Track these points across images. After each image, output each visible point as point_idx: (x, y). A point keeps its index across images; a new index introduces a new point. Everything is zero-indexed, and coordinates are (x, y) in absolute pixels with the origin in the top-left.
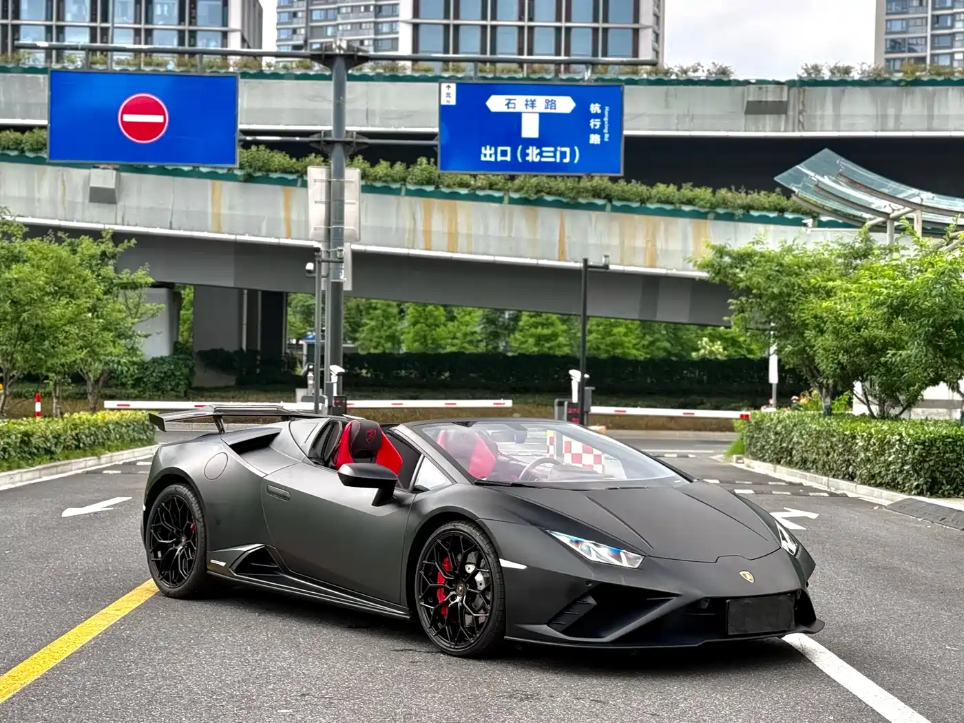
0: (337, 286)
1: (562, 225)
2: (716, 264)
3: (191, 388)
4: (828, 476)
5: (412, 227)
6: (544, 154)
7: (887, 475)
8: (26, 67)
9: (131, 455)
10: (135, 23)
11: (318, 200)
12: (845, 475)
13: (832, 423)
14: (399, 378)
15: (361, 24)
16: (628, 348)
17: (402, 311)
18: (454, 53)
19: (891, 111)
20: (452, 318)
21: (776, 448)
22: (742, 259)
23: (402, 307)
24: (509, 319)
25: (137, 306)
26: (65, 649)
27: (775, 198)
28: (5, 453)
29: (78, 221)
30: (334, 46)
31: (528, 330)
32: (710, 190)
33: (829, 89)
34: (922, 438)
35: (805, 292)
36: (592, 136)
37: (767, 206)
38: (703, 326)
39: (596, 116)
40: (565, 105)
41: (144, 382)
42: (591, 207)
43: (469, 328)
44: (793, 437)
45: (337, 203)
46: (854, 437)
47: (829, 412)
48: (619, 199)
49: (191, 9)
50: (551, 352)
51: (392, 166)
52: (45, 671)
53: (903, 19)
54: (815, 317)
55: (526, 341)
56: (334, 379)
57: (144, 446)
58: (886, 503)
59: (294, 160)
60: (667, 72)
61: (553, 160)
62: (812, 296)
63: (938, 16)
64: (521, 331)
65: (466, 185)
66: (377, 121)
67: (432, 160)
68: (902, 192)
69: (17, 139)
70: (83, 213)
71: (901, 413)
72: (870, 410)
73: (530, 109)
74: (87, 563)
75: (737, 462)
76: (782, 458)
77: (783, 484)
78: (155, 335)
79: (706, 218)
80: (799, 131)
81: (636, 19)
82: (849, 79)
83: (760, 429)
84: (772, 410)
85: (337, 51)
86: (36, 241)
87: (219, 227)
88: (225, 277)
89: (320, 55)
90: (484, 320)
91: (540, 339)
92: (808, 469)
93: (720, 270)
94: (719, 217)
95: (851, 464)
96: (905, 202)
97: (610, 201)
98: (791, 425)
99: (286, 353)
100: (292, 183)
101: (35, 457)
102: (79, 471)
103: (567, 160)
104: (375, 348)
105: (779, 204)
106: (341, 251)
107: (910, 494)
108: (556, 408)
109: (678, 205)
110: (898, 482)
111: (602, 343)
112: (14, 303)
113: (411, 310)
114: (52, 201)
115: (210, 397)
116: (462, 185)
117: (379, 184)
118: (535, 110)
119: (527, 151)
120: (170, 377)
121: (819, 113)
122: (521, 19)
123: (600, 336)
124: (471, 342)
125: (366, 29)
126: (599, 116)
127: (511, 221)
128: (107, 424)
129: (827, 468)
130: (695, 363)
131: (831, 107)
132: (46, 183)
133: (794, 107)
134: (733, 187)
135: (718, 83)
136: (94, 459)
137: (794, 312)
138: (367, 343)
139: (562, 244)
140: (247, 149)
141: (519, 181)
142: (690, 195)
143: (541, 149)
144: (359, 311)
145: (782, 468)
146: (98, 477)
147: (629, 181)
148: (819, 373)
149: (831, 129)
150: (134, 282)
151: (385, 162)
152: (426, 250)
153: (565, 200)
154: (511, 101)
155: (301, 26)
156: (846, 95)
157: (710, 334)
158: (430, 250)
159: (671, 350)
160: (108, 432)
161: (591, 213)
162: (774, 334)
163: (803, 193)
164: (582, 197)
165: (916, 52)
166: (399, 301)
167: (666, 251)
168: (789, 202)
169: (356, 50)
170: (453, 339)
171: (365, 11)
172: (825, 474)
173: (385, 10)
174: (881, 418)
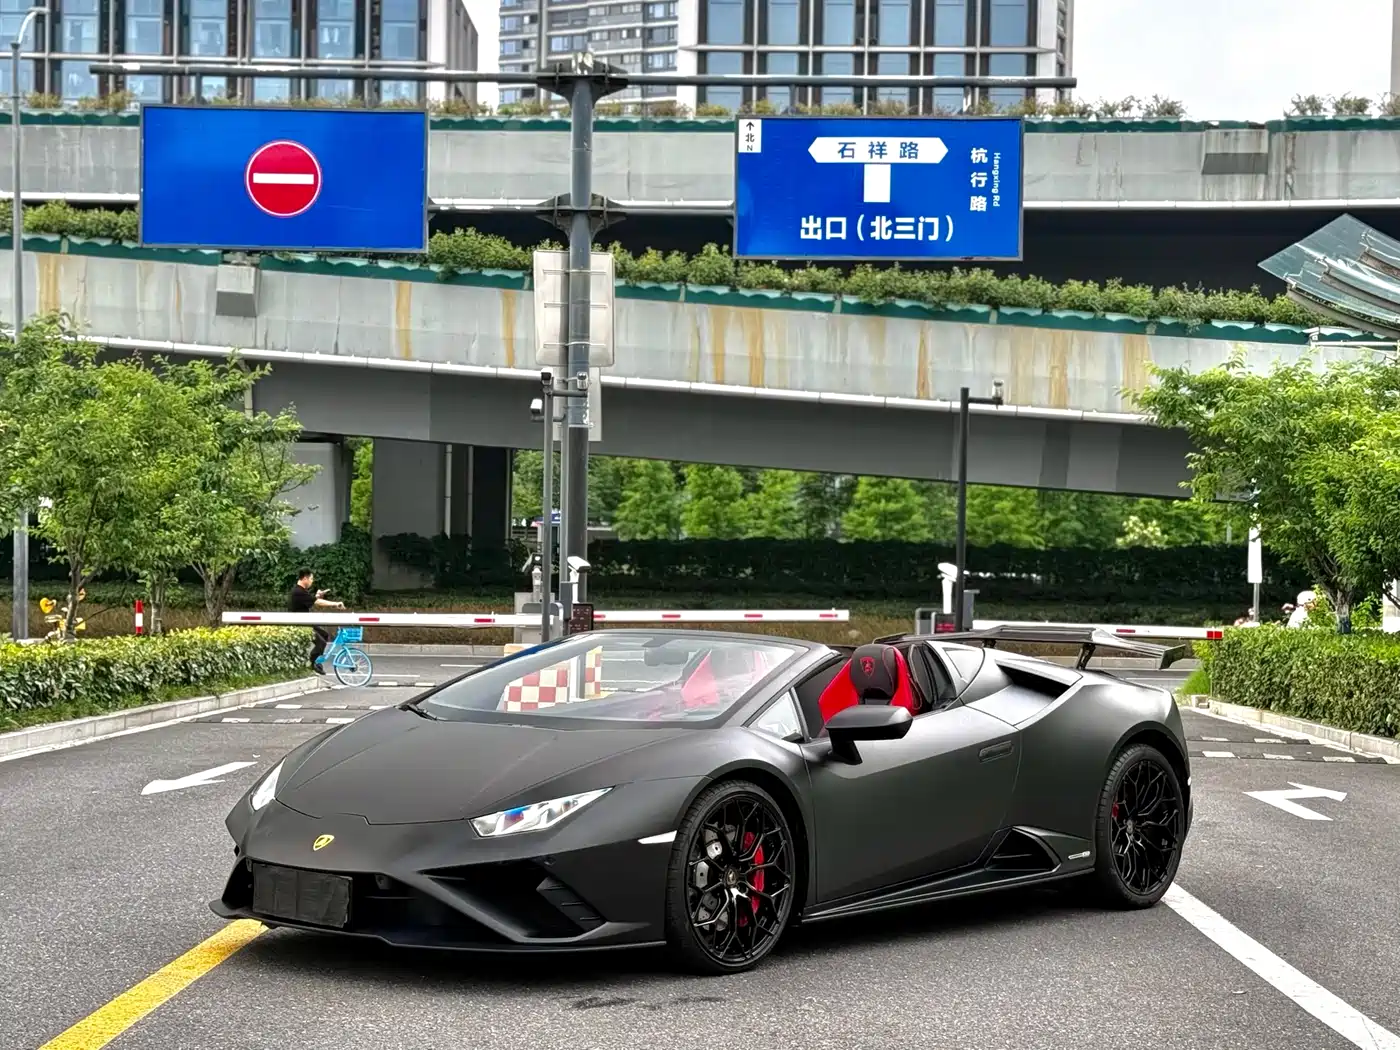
0: (579, 435)
1: (923, 343)
2: (1168, 399)
3: (367, 592)
4: (1350, 729)
5: (695, 348)
6: (899, 228)
8: (125, 115)
9: (270, 694)
10: (293, 56)
11: (549, 300)
12: (1379, 728)
13: (1355, 646)
14: (675, 576)
15: (622, 55)
16: (1019, 531)
17: (681, 478)
18: (759, 72)
20: (757, 489)
21: (1262, 684)
22: (1209, 390)
23: (680, 471)
24: (841, 488)
25: (281, 466)
27: (1250, 300)
28: (69, 691)
29: (199, 343)
30: (574, 64)
31: (868, 505)
32: (1149, 289)
33: (1333, 134)
35: (1312, 442)
36: (974, 199)
37: (1238, 311)
38: (1131, 497)
39: (980, 167)
40: (932, 151)
42: (967, 316)
43: (781, 503)
44: (1291, 667)
45: (579, 306)
47: (1347, 627)
48: (1010, 305)
49: (372, 34)
50: (903, 538)
51: (665, 257)
54: (1329, 480)
55: (865, 522)
56: (574, 578)
57: (291, 679)
59: (519, 249)
60: (1083, 112)
61: (913, 236)
64: (859, 507)
65: (778, 286)
66: (644, 190)
67: (726, 248)
69: (109, 222)
70: (207, 329)
73: (876, 158)
74: (160, 876)
75: (1197, 706)
76: (1271, 700)
77: (1278, 741)
78: (306, 511)
79: (1144, 332)
80: (1286, 199)
81: (1032, 40)
82: (1364, 119)
83: (1237, 655)
84: (1252, 624)
85: (579, 72)
87: (408, 351)
88: (416, 427)
89: (553, 78)
90: (804, 492)
91: (885, 518)
92: (1315, 718)
93: (1174, 406)
94: (1163, 330)
95: (1388, 712)
97: (996, 307)
98: (1288, 649)
99: (510, 540)
100: (517, 284)
101: (119, 698)
102: (187, 719)
103: (934, 237)
104: (644, 532)
105: (1257, 310)
106: (583, 378)
108: (918, 622)
109: (1100, 314)
111: (979, 525)
112: (88, 462)
113: (691, 473)
114: (162, 313)
115: (397, 605)
116: (771, 285)
117: (645, 285)
118: (885, 159)
119: (873, 224)
120: (335, 574)
121: (1316, 171)
122: (858, 42)
123: (975, 514)
124: (784, 523)
125: (630, 63)
126: (986, 168)
127: (844, 340)
128: (232, 646)
129: (1349, 717)
130: (1122, 553)
131: (1336, 159)
132: (152, 289)
133: (1278, 162)
134: (1185, 284)
135: (1162, 127)
136: (211, 700)
137: (1293, 473)
138: (631, 525)
139: (922, 372)
140: (448, 234)
141: (857, 277)
142: (1119, 297)
143: (893, 221)
144: (619, 478)
145: (1272, 715)
146: (214, 728)
147: (1025, 278)
148: (1331, 567)
149: (1336, 195)
150: (272, 431)
151: (654, 252)
152: (717, 383)
153: (926, 306)
154: (848, 147)
155: (535, 60)
156: (1359, 142)
157: (1143, 510)
158: (722, 383)
159: (1083, 534)
160: (234, 658)
161: (967, 325)
162: (1259, 506)
163: (1303, 286)
164: (953, 301)
166: (676, 462)
167: (1082, 382)
168: (1273, 306)
169: (607, 69)
170: (757, 518)
171: (628, 37)
172: (1346, 726)
173: (658, 36)
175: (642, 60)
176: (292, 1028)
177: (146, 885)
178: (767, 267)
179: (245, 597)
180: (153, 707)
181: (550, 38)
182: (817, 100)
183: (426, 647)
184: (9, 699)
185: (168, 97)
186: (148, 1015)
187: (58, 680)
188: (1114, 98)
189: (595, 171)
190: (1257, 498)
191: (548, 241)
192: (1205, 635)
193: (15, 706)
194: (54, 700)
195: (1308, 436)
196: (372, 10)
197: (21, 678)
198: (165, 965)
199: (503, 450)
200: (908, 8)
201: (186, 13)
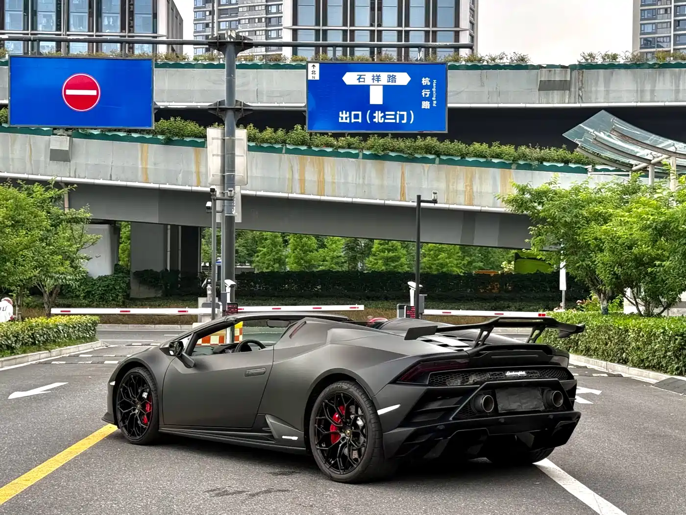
0: (230, 220)
1: (403, 174)
2: (519, 200)
3: (128, 299)
4: (607, 361)
5: (291, 177)
6: (387, 117)
7: (653, 360)
9: (77, 350)
10: (89, 31)
11: (215, 153)
12: (620, 360)
13: (609, 320)
14: (282, 290)
15: (256, 31)
16: (451, 267)
17: (286, 242)
18: (323, 40)
19: (648, 87)
20: (323, 246)
21: (566, 339)
22: (539, 196)
23: (286, 238)
24: (365, 246)
25: (82, 236)
27: (562, 152)
29: (41, 175)
30: (226, 36)
31: (379, 254)
32: (513, 147)
33: (601, 71)
34: (681, 331)
35: (588, 221)
36: (424, 103)
37: (556, 158)
39: (426, 87)
40: (403, 79)
41: (93, 295)
42: (424, 160)
43: (335, 253)
45: (230, 155)
46: (627, 331)
47: (606, 311)
48: (445, 155)
49: (129, 20)
50: (396, 270)
51: (275, 132)
53: (653, 24)
54: (596, 239)
55: (377, 263)
56: (228, 290)
57: (87, 342)
58: (654, 381)
59: (202, 128)
60: (480, 60)
61: (394, 121)
62: (593, 223)
63: (679, 21)
64: (374, 255)
65: (331, 146)
66: (265, 98)
68: (661, 143)
70: (45, 168)
71: (662, 312)
72: (638, 309)
73: (376, 83)
74: (15, 438)
76: (570, 347)
78: (94, 258)
79: (511, 168)
80: (579, 103)
81: (457, 24)
82: (616, 63)
84: (562, 310)
85: (229, 40)
87: (147, 178)
88: (151, 216)
89: (217, 43)
90: (347, 248)
91: (387, 260)
92: (590, 356)
93: (522, 204)
94: (520, 167)
95: (624, 352)
96: (663, 151)
97: (438, 156)
99: (200, 272)
100: (201, 145)
102: (34, 362)
103: (404, 121)
104: (267, 269)
105: (565, 157)
106: (231, 191)
107: (672, 374)
108: (398, 311)
109: (489, 159)
110: (662, 365)
111: (433, 264)
113: (292, 240)
114: (22, 160)
115: (142, 305)
116: (328, 145)
117: (265, 145)
118: (380, 83)
119: (374, 115)
120: (111, 290)
121: (594, 89)
122: (372, 25)
123: (431, 259)
124: (337, 263)
125: (259, 35)
126: (429, 87)
127: (364, 172)
128: (57, 326)
129: (606, 355)
131: (603, 85)
132: (17, 147)
133: (575, 85)
134: (530, 144)
135: (518, 67)
136: (46, 353)
137: (579, 235)
138: (261, 265)
139: (403, 188)
140: (167, 120)
141: (370, 141)
142: (498, 150)
143: (384, 113)
144: (255, 241)
146: (48, 366)
147: (452, 141)
148: (597, 281)
149: (603, 100)
150: (76, 218)
151: (270, 129)
152: (302, 194)
153: (405, 156)
154: (362, 77)
155: (210, 33)
156: (614, 75)
158: (304, 194)
160: (58, 332)
161: (424, 164)
162: (564, 253)
163: (584, 145)
164: (418, 153)
165: (663, 47)
166: (284, 233)
167: (481, 192)
168: (572, 155)
169: (243, 38)
170: (324, 261)
171: (259, 22)
172: (604, 359)
173: (273, 21)
174: (647, 316)
175: (266, 34)
176: (75, 508)
177: (8, 442)
178: (326, 136)
179: (66, 302)
180: (17, 356)
181: (219, 22)
182: (352, 54)
183: (157, 326)
185: (26, 51)
186: (5, 503)
188: (495, 53)
189: (237, 89)
190: (562, 249)
191: (217, 123)
195: (586, 217)
196: (129, 8)
198: (14, 479)
199: (197, 227)
200: (396, 8)
201: (34, 9)
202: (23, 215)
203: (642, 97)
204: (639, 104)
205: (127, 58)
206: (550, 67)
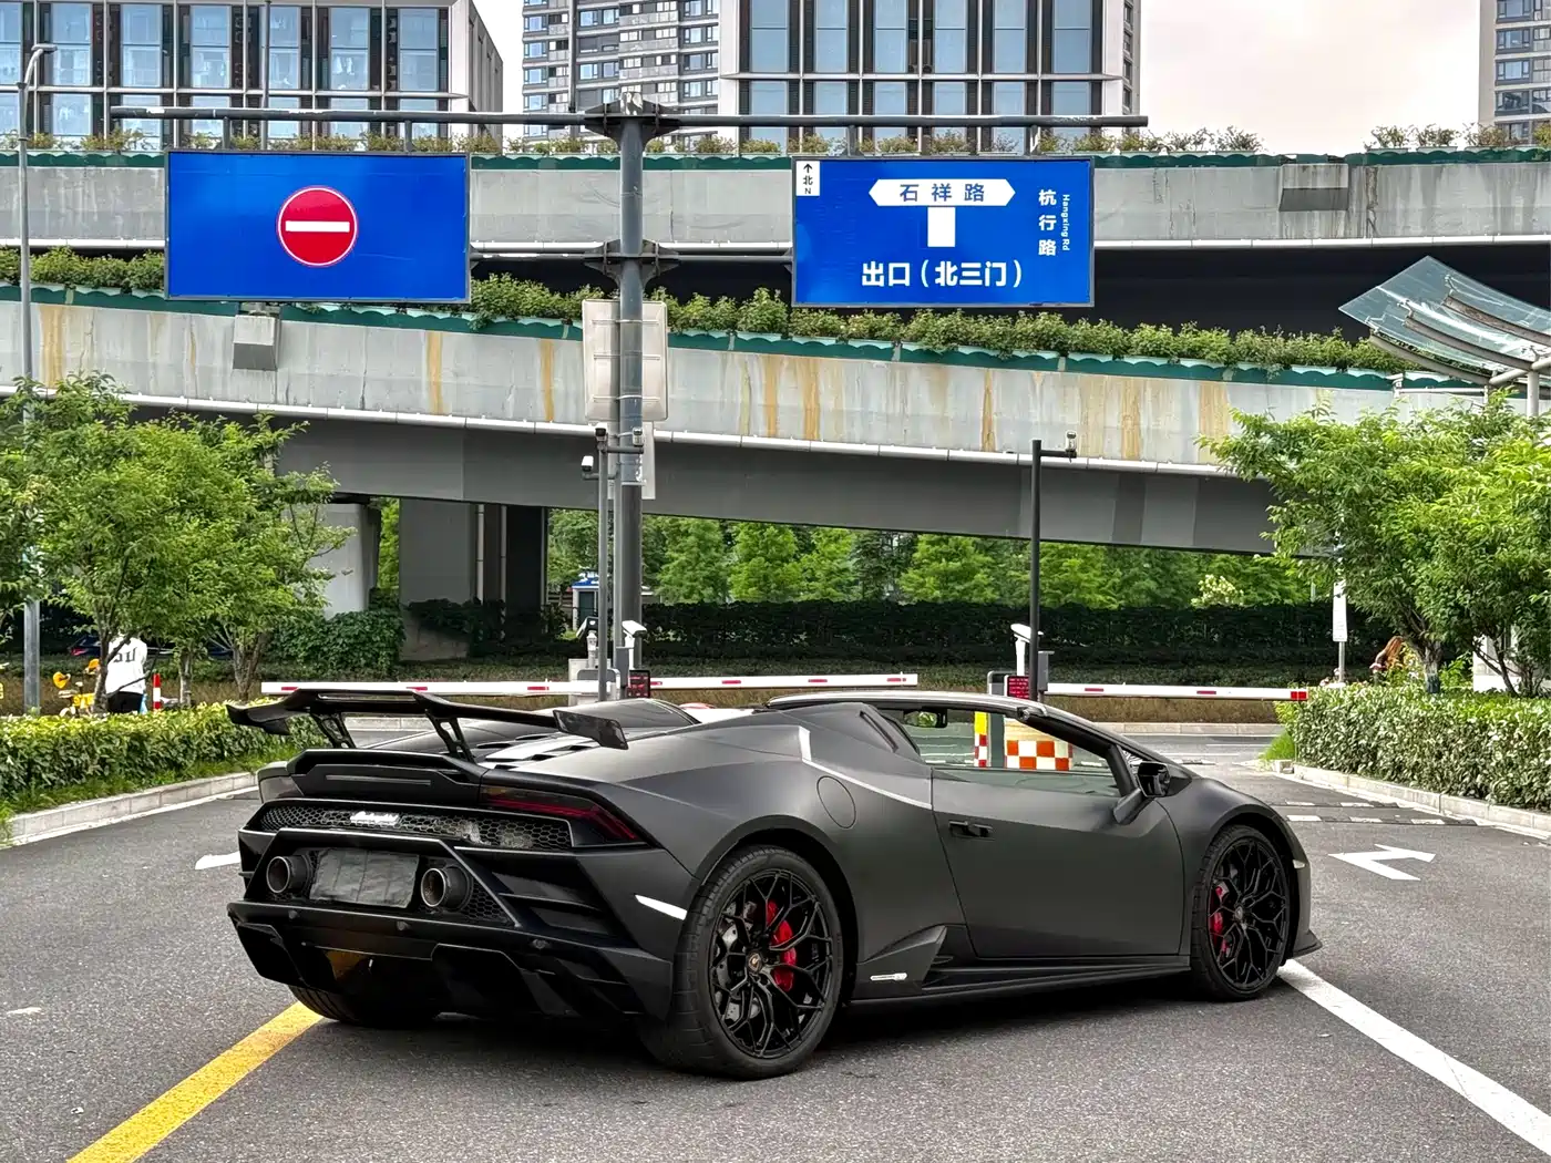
0: (633, 492)
1: (988, 392)
2: (1249, 448)
3: (398, 663)
4: (1440, 791)
5: (746, 401)
6: (965, 274)
7: (1543, 789)
8: (131, 155)
10: (302, 88)
11: (600, 353)
12: (1469, 789)
13: (1443, 705)
14: (725, 643)
15: (656, 84)
16: (1088, 591)
17: (728, 538)
18: (806, 112)
19: (1519, 203)
20: (808, 548)
21: (1348, 747)
22: (1292, 440)
23: (729, 530)
24: (899, 547)
25: (312, 530)
26: (201, 1094)
27: (1331, 344)
28: (103, 767)
29: (215, 397)
30: (622, 105)
31: (928, 565)
32: (1226, 334)
33: (1417, 169)
35: (1400, 491)
36: (1043, 243)
37: (1319, 356)
38: (1208, 553)
39: (1048, 210)
40: (998, 192)
41: (324, 653)
42: (1034, 363)
43: (835, 563)
44: (1378, 729)
45: (631, 357)
46: (1484, 728)
47: (1435, 687)
48: (1079, 351)
49: (388, 64)
50: (966, 598)
51: (713, 303)
52: (165, 1135)
53: (1523, 60)
54: (1416, 531)
55: (925, 583)
56: (630, 642)
58: (1543, 835)
59: (557, 296)
60: (1153, 145)
61: (979, 282)
62: (1411, 497)
64: (918, 567)
65: (833, 333)
66: (688, 233)
67: (780, 291)
69: (118, 270)
70: (224, 384)
72: (1507, 682)
73: (940, 201)
75: (1282, 771)
76: (1358, 763)
77: (1367, 805)
78: (340, 576)
79: (1221, 379)
80: (1368, 236)
81: (1097, 64)
82: (1449, 151)
83: (1322, 717)
84: (1338, 685)
85: (628, 113)
86: (150, 427)
87: (439, 405)
88: (448, 484)
89: (600, 119)
90: (860, 551)
91: (946, 578)
92: (1404, 781)
93: (1255, 456)
94: (1240, 377)
95: (1478, 773)
97: (1064, 353)
98: (1375, 709)
99: (547, 606)
100: (555, 333)
101: (153, 774)
102: (224, 796)
103: (1001, 283)
104: (686, 597)
105: (1339, 354)
106: (639, 433)
108: (990, 685)
109: (1174, 360)
112: (119, 526)
113: (742, 535)
114: (176, 368)
115: (429, 676)
116: (825, 332)
117: (692, 333)
118: (949, 202)
119: (937, 269)
120: (364, 644)
121: (1400, 207)
122: (911, 70)
124: (838, 585)
125: (664, 92)
126: (1055, 210)
127: (905, 387)
129: (1439, 779)
130: (1198, 614)
131: (1421, 196)
132: (165, 339)
133: (1360, 200)
134: (1263, 327)
135: (1235, 161)
136: (247, 776)
137: (1379, 523)
138: (675, 588)
139: (987, 423)
140: (482, 281)
141: (918, 324)
142: (1194, 341)
143: (959, 266)
144: (661, 538)
145: (1360, 779)
147: (1094, 322)
148: (1417, 622)
149: (1420, 231)
150: (304, 491)
151: (702, 298)
152: (770, 436)
153: (992, 353)
154: (910, 189)
155: (559, 89)
156: (1444, 176)
157: (1220, 567)
158: (775, 436)
159: (1158, 592)
161: (1033, 372)
162: (1343, 561)
163: (1386, 330)
164: (1020, 347)
165: (1546, 112)
166: (724, 520)
167: (1157, 433)
168: (1355, 351)
169: (657, 109)
170: (810, 580)
171: (663, 64)
172: (1435, 789)
173: (695, 62)
174: (1527, 696)
175: (678, 88)
178: (823, 313)
180: (188, 783)
184: (44, 776)
187: (92, 755)
190: (1341, 553)
191: (588, 286)
192: (1289, 696)
193: (50, 783)
194: (88, 776)
195: (1396, 484)
196: (389, 37)
197: (55, 753)
199: (539, 508)
200: (965, 33)
201: (186, 42)
202: (200, 487)
203: (1504, 223)
204: (1500, 239)
205: (413, 154)
206: (1305, 159)
